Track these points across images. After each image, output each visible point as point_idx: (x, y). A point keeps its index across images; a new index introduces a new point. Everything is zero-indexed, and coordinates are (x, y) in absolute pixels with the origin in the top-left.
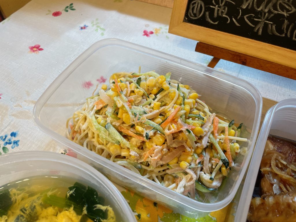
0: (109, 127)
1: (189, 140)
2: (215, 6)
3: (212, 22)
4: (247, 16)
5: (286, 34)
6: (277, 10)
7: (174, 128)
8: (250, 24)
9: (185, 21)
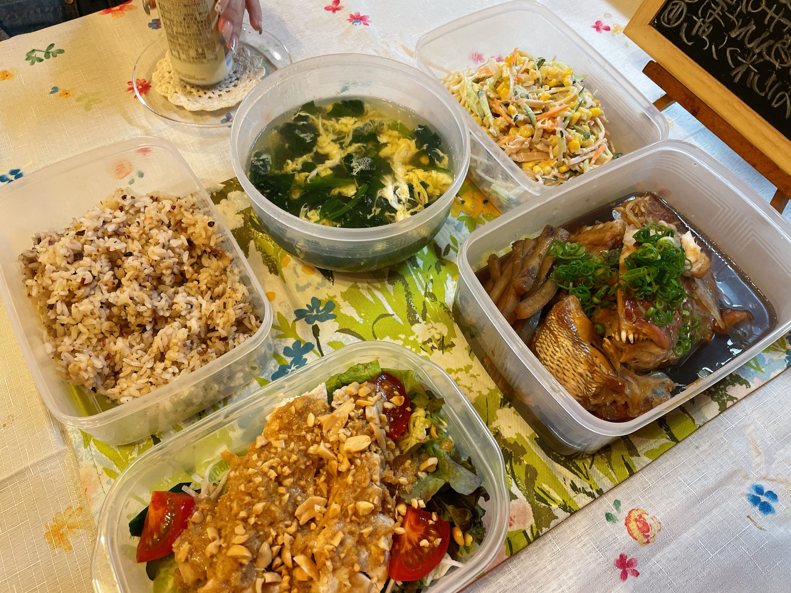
0: (482, 94)
1: (557, 147)
2: (699, 18)
3: (686, 41)
4: (731, 49)
5: (767, 94)
6: (770, 56)
7: (548, 124)
8: (730, 62)
9: (652, 24)
